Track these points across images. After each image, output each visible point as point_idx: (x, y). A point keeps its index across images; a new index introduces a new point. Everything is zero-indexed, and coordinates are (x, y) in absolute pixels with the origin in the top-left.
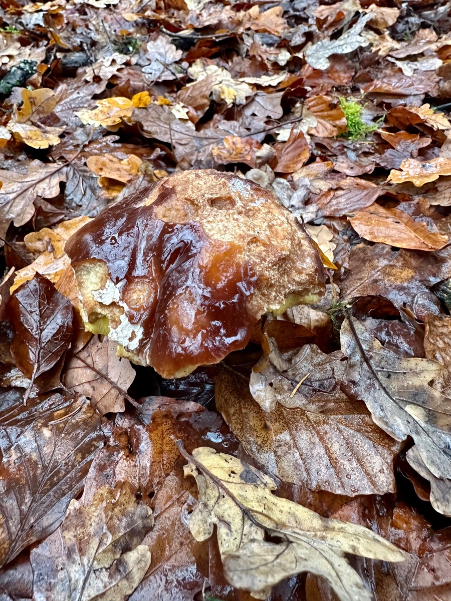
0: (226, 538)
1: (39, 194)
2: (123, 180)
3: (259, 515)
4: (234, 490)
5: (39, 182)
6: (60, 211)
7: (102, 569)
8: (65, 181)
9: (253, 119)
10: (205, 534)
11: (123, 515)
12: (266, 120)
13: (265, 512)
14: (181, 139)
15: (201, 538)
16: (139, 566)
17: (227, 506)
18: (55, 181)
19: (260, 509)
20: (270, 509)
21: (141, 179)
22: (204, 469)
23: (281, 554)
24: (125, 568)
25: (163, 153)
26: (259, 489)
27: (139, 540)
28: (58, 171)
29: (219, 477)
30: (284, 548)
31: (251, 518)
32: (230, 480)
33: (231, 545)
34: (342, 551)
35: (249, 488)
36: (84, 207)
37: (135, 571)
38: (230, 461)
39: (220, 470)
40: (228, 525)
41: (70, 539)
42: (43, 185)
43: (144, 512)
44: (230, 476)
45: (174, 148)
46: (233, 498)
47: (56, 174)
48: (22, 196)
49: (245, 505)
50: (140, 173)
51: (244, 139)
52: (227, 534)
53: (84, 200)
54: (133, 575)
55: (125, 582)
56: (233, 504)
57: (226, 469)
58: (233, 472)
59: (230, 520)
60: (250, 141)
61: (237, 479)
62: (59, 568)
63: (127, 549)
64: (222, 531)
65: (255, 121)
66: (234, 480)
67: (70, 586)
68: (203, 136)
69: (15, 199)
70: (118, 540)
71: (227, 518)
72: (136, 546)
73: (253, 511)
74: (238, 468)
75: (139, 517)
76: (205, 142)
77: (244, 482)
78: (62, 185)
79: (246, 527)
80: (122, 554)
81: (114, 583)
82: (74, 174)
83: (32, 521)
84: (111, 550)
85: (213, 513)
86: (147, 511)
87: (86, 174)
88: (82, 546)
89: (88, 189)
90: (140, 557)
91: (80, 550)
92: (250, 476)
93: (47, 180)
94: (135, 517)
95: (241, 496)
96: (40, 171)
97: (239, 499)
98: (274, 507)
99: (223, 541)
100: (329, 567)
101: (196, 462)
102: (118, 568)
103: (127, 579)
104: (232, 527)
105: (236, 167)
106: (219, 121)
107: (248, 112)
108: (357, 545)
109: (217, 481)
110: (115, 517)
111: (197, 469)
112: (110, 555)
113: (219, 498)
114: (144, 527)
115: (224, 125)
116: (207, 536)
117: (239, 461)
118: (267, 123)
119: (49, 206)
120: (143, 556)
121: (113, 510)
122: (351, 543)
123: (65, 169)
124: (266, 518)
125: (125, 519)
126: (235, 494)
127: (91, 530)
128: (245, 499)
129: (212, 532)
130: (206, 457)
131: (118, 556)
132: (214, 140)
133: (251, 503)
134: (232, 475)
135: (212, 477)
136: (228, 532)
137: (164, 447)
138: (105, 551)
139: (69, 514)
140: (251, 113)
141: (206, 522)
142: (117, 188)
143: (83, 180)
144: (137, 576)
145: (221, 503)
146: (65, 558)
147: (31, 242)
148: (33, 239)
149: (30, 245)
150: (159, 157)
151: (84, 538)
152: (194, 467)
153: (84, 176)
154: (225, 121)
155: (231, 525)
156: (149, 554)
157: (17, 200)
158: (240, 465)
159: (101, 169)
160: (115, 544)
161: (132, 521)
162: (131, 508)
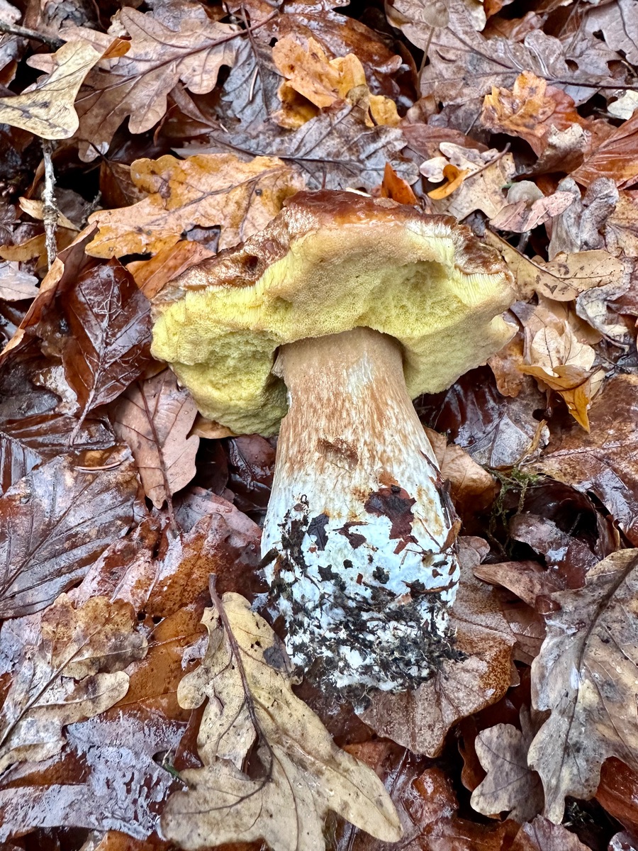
0: (213, 718)
1: (183, 78)
2: (318, 101)
3: (263, 711)
4: (250, 666)
5: (189, 54)
6: (204, 121)
7: (70, 678)
8: (230, 64)
9: (593, 46)
10: (192, 702)
11: (114, 635)
12: (614, 57)
13: (271, 709)
14: (448, 49)
15: (185, 705)
16: (111, 694)
17: (231, 681)
18: (217, 60)
19: (267, 704)
20: (279, 707)
21: (346, 111)
22: (227, 624)
23: (248, 797)
24: (95, 690)
25: (406, 67)
26: (279, 677)
27: (122, 666)
28: (227, 41)
29: (239, 643)
30: (257, 787)
31: (252, 710)
32: (249, 653)
33: (215, 729)
34: (327, 807)
35: (268, 671)
36: (244, 124)
37: (104, 697)
38: (261, 626)
39: (244, 634)
40: (222, 704)
41: (48, 633)
42: (194, 62)
43: (138, 641)
44: (252, 646)
45: (428, 62)
46: (243, 676)
47: (222, 47)
48: (157, 71)
49: (253, 690)
50: (348, 100)
51: (552, 90)
52: (216, 715)
53: (248, 111)
54: (101, 700)
55: (90, 704)
56: (239, 682)
57: (252, 636)
58: (258, 643)
59: (226, 700)
60: (559, 98)
61: (258, 654)
62: (27, 657)
63: (105, 669)
64: (213, 708)
65: (592, 52)
66: (255, 655)
67: (32, 681)
68: (488, 53)
69: (144, 74)
70: (99, 659)
71: (223, 696)
72: (116, 670)
73: (257, 702)
74: (267, 641)
75: (130, 645)
76: (486, 67)
77: (264, 661)
78: (224, 72)
79: (241, 717)
80: (97, 673)
81: (77, 700)
82: (249, 57)
83: (16, 590)
84: (87, 666)
85: (211, 683)
86: (142, 642)
87: (266, 63)
88: (58, 645)
89: (260, 93)
90: (116, 685)
91: (55, 649)
92: (276, 657)
93: (204, 55)
94: (126, 643)
95: (253, 677)
96: (199, 31)
97: (249, 680)
98: (285, 707)
99: (208, 720)
100: (295, 833)
101: (221, 610)
102: (88, 686)
103: (94, 702)
104: (225, 710)
105: (509, 144)
106: (532, 28)
107: (592, 25)
108: (351, 804)
109: (235, 647)
110: (103, 633)
111: (220, 620)
112: (84, 669)
113: (227, 667)
114: (132, 656)
115: (537, 41)
116: (193, 706)
117: (272, 632)
118: (611, 64)
119: (192, 106)
120: (120, 685)
121: (104, 625)
122: (346, 798)
123: (238, 42)
124: (269, 717)
125: (113, 640)
126: (248, 670)
127: (74, 634)
128: (256, 683)
129: (201, 703)
130: (237, 609)
131: (92, 674)
132: (500, 69)
133: (260, 692)
134: (256, 646)
135: (231, 637)
136: (219, 713)
137: (195, 570)
138: (80, 663)
139: (55, 607)
140: (596, 29)
141: (198, 690)
142: (303, 111)
143: (258, 73)
144: (105, 704)
145: (227, 674)
146: (36, 648)
147: (141, 173)
148: (145, 170)
149: (136, 176)
150: (396, 75)
151: (63, 638)
152: (216, 616)
153: (262, 67)
154: (542, 33)
155: (225, 707)
156: (126, 686)
157: (148, 78)
158: (272, 638)
159: (292, 68)
160: (93, 661)
161: (121, 645)
162: (125, 631)
